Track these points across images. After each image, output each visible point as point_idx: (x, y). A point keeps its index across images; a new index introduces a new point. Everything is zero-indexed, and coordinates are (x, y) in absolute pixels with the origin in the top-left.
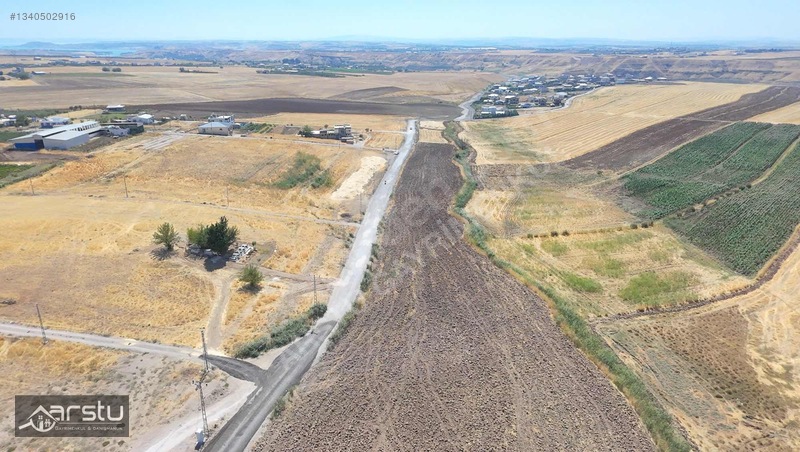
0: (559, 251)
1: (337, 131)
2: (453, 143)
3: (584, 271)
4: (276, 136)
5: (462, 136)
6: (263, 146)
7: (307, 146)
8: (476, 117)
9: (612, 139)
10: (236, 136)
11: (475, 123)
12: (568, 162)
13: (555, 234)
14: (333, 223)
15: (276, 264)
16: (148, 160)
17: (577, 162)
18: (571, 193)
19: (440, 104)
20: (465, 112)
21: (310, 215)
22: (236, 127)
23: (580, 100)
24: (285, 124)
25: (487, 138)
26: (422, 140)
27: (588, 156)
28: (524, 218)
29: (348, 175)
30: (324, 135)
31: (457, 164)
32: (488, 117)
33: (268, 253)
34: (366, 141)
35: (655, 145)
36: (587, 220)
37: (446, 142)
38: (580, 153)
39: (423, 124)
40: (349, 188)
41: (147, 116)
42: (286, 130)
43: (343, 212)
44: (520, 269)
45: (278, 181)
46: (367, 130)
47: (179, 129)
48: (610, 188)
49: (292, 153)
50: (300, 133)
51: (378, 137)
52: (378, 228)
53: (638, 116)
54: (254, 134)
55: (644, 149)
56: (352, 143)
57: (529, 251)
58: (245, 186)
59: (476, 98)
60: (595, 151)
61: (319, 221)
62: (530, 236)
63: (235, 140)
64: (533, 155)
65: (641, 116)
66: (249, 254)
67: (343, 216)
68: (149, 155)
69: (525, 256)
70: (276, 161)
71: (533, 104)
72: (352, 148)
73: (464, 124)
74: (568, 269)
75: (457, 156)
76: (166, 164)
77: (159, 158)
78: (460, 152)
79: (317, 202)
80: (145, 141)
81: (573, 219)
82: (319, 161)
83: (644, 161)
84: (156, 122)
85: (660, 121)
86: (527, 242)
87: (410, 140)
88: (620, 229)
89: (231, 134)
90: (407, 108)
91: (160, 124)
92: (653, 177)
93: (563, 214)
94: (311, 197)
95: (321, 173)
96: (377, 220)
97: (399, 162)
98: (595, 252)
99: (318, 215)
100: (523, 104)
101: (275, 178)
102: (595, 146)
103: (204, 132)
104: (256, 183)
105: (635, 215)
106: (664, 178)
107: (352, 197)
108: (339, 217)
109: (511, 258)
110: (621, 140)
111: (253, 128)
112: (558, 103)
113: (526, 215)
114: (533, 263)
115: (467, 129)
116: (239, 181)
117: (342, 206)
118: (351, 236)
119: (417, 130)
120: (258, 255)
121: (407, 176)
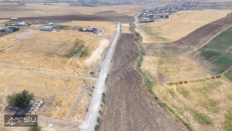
0: (185, 93)
1: (92, 29)
2: (133, 33)
3: (200, 107)
4: (69, 31)
5: (137, 30)
6: (64, 36)
7: (80, 36)
8: (140, 22)
9: (189, 32)
10: (55, 31)
11: (140, 24)
12: (176, 42)
13: (181, 83)
14: (85, 78)
15: (53, 113)
16: (15, 44)
17: (180, 42)
18: (181, 57)
19: (128, 17)
20: (136, 20)
21: (76, 74)
22: (55, 28)
23: (174, 16)
24: (74, 25)
25: (145, 31)
26: (122, 32)
27: (183, 39)
28: (166, 72)
29: (95, 49)
30: (87, 31)
31: (136, 43)
32: (144, 22)
33: (50, 104)
34: (102, 33)
35: (206, 35)
36: (191, 73)
37: (131, 33)
38: (180, 38)
39: (123, 25)
40: (95, 56)
41: (23, 23)
42: (74, 28)
43: (91, 71)
44: (171, 106)
45: (66, 53)
46: (103, 28)
47: (34, 28)
48: (196, 54)
49: (74, 40)
50: (79, 30)
51: (107, 31)
52: (105, 82)
53: (195, 22)
54: (61, 31)
55: (203, 36)
56: (97, 34)
57: (172, 93)
58: (52, 56)
59: (139, 15)
60: (185, 37)
61: (80, 77)
62: (171, 84)
63: (53, 33)
64: (163, 38)
65: (196, 22)
66: (40, 107)
67: (91, 73)
68: (16, 42)
69: (171, 97)
70: (67, 44)
71: (159, 17)
72: (97, 36)
73: (136, 25)
74: (192, 106)
75: (136, 40)
76: (22, 45)
77: (20, 43)
78: (136, 37)
79: (81, 65)
80: (17, 35)
81: (186, 72)
82: (84, 42)
83: (205, 42)
84: (27, 25)
85: (204, 24)
86: (169, 87)
87: (118, 32)
88: (208, 79)
89: (53, 30)
90: (117, 18)
91: (27, 26)
92: (211, 50)
93: (181, 69)
94: (78, 62)
95: (84, 49)
96: (105, 76)
97: (115, 42)
98: (201, 94)
99: (80, 73)
100: (155, 17)
101: (65, 52)
102: (184, 35)
103: (42, 30)
104: (57, 55)
105: (210, 70)
106: (215, 50)
107: (96, 62)
108: (89, 74)
109: (165, 98)
110: (193, 33)
111: (62, 27)
112: (167, 17)
113: (166, 70)
114: (175, 102)
115: (138, 27)
116: (50, 54)
117: (91, 67)
118: (93, 87)
119: (121, 28)
120: (44, 106)
121: (118, 49)
